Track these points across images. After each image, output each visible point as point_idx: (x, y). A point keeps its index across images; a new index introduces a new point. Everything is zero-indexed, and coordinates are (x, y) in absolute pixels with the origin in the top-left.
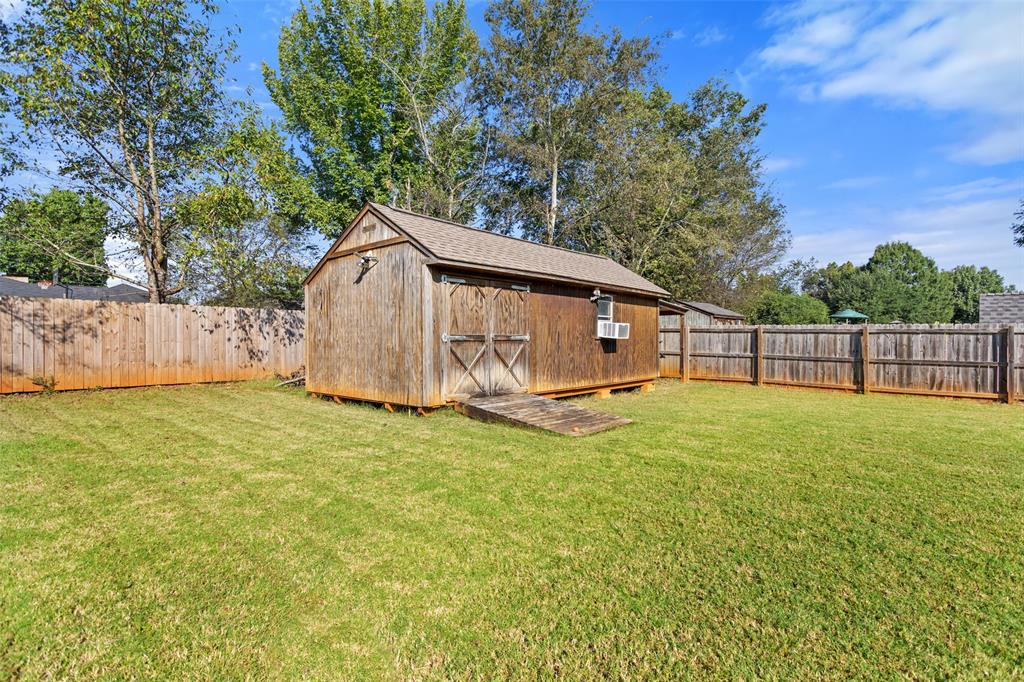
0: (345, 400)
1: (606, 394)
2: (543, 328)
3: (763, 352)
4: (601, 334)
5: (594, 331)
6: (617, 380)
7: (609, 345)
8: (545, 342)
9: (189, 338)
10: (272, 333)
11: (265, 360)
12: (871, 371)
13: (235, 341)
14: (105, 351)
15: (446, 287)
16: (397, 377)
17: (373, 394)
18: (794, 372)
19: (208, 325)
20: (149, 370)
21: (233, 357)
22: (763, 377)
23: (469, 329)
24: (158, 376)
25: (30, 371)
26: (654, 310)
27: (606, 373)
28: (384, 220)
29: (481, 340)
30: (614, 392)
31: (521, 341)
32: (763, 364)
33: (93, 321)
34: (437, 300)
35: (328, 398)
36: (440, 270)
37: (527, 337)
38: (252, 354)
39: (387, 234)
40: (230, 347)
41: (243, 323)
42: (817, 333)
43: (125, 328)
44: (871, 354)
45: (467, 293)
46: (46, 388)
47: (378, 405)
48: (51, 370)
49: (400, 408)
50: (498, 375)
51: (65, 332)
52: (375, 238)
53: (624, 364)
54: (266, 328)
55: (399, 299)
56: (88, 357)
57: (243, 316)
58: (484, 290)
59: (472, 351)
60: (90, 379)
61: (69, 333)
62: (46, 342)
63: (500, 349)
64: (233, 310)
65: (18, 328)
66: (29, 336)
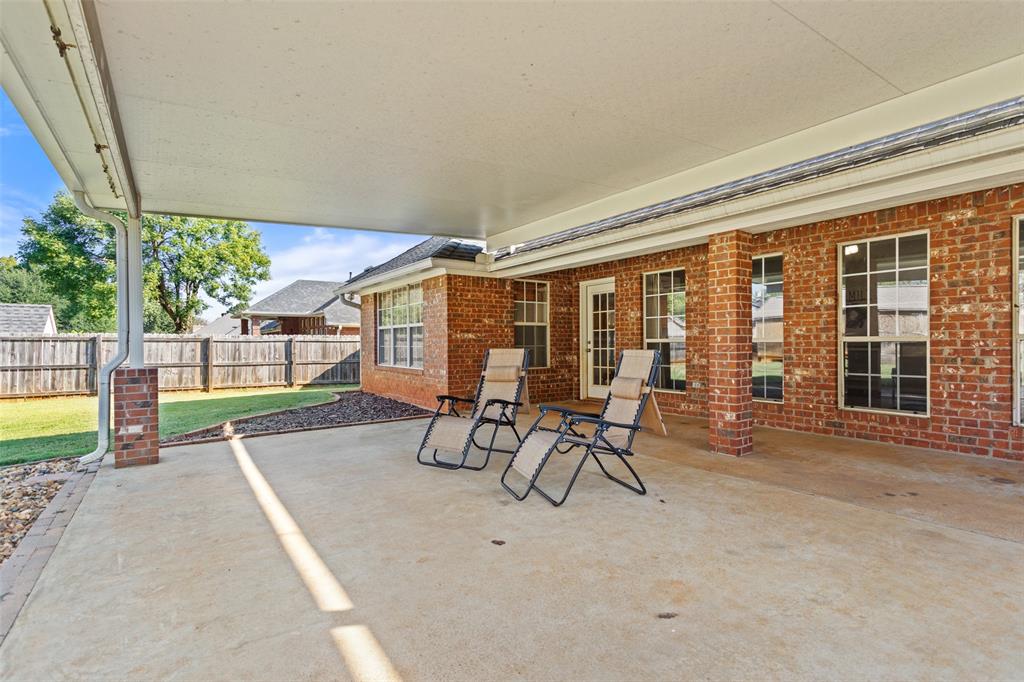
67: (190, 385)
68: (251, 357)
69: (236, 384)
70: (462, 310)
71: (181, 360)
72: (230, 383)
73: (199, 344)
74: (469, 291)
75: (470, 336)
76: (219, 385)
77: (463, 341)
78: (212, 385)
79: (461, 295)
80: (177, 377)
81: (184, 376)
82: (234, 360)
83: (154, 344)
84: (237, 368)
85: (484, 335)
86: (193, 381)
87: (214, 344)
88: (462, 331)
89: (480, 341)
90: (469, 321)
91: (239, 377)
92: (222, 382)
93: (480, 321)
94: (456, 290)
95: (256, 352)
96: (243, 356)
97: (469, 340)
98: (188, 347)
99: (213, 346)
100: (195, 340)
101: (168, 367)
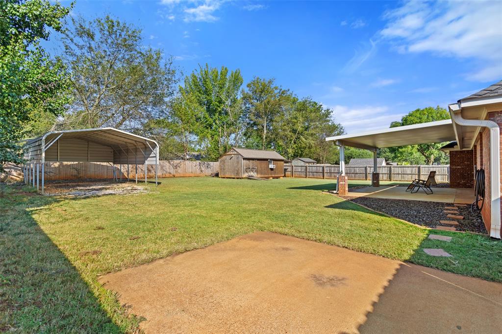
0: (227, 178)
1: (271, 178)
2: (259, 166)
3: (308, 171)
4: (270, 167)
5: (268, 167)
6: (273, 176)
7: (272, 169)
8: (259, 169)
9: (192, 168)
11: (203, 172)
12: (325, 174)
14: (181, 170)
16: (237, 174)
17: (233, 177)
18: (313, 175)
19: (195, 165)
20: (187, 174)
22: (308, 176)
25: (172, 174)
26: (283, 162)
27: (271, 174)
28: (235, 151)
29: (250, 168)
30: (273, 178)
31: (256, 169)
32: (308, 173)
34: (244, 163)
36: (244, 159)
39: (236, 153)
40: (198, 169)
41: (200, 165)
42: (317, 167)
43: (183, 166)
44: (325, 171)
46: (174, 176)
49: (237, 178)
50: (252, 174)
51: (176, 167)
52: (234, 153)
53: (275, 173)
55: (238, 162)
57: (200, 163)
58: (250, 161)
59: (248, 170)
60: (179, 175)
62: (174, 169)
63: (252, 170)
65: (171, 166)
66: (172, 168)
74: (458, 155)
83: (405, 168)
88: (455, 166)
90: (458, 163)
97: (458, 168)
98: (414, 169)
99: (421, 169)
100: (416, 167)
101: (408, 174)
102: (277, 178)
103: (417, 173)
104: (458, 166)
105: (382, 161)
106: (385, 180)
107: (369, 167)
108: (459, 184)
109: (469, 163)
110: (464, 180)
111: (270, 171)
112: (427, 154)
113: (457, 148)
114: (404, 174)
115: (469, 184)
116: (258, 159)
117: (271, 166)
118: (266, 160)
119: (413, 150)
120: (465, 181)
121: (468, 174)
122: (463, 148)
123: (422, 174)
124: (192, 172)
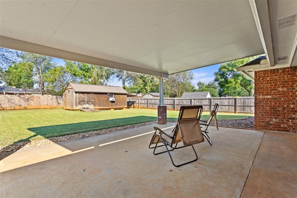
0: (68, 110)
1: (112, 109)
2: (96, 99)
5: (109, 100)
6: (115, 107)
7: (113, 102)
8: (97, 101)
9: (47, 101)
10: (62, 100)
11: (61, 104)
13: (55, 101)
14: (34, 103)
15: (77, 94)
16: (72, 106)
19: (51, 99)
20: (41, 106)
21: (55, 104)
22: (149, 107)
23: (82, 100)
24: (43, 107)
25: (23, 106)
26: (126, 96)
27: (112, 106)
28: (71, 85)
29: (84, 101)
30: (114, 109)
31: (92, 101)
32: (149, 105)
33: (32, 98)
34: (76, 96)
35: (66, 109)
36: (76, 93)
37: (93, 101)
38: (58, 103)
40: (54, 102)
41: (57, 98)
43: (37, 100)
45: (81, 95)
46: (25, 108)
47: (71, 110)
48: (26, 106)
51: (28, 100)
52: (70, 87)
53: (117, 105)
54: (61, 99)
55: (72, 96)
56: (31, 104)
58: (85, 94)
59: (83, 103)
60: (32, 107)
61: (29, 100)
62: (25, 101)
63: (88, 102)
64: (55, 96)
65: (21, 99)
66: (23, 101)
67: (231, 111)
68: (249, 103)
69: (244, 112)
70: (264, 86)
71: (229, 104)
72: (242, 111)
73: (234, 100)
74: (268, 76)
75: (269, 97)
76: (239, 112)
77: (264, 99)
78: (237, 111)
79: (263, 79)
80: (228, 108)
81: (230, 108)
82: (244, 104)
83: (223, 100)
84: (244, 107)
85: (278, 96)
86: (232, 110)
87: (238, 100)
88: (263, 95)
89: (275, 99)
90: (268, 90)
91: (245, 110)
92: (240, 110)
93: (275, 90)
94: (260, 77)
95: (251, 102)
96: (246, 103)
97: (268, 99)
98: (231, 101)
99: (237, 100)
100: (232, 99)
101: (226, 106)
102: (120, 109)
103: (233, 104)
104: (267, 95)
105: (207, 94)
106: (207, 111)
107: (193, 99)
108: (268, 123)
109: (285, 89)
110: (276, 118)
111: (110, 103)
112: (249, 88)
113: (266, 65)
114: (222, 105)
115: (285, 126)
116: (95, 93)
117: (111, 99)
118: (106, 93)
119: (237, 85)
120: (278, 120)
121: (284, 108)
122: (275, 64)
123: (238, 105)
124: (47, 105)
